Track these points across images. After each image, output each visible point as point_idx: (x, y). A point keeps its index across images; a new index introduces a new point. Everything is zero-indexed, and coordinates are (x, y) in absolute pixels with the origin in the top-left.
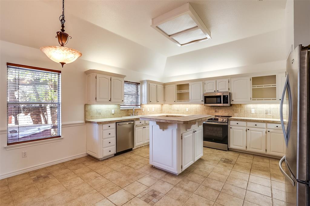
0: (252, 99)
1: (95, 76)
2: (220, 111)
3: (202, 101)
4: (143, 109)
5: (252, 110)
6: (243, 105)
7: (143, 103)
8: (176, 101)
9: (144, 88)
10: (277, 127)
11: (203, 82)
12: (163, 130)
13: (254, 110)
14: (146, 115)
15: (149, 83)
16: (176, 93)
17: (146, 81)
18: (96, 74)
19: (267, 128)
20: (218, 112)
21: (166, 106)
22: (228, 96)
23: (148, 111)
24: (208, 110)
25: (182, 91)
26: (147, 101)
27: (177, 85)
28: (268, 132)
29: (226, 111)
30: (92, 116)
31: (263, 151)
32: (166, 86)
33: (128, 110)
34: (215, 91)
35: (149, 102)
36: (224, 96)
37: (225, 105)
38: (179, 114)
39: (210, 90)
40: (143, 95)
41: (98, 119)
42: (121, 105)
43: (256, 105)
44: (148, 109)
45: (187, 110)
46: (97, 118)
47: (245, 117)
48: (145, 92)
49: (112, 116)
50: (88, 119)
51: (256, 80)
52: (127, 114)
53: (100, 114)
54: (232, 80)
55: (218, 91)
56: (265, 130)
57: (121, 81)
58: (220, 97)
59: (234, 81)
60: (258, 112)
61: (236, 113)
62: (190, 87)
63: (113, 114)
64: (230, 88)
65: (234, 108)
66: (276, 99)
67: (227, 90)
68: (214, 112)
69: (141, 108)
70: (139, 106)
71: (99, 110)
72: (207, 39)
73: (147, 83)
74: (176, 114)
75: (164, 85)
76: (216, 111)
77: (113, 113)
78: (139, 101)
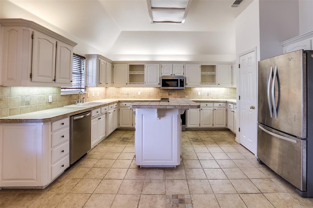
0: (201, 83)
1: (31, 34)
2: (173, 95)
3: (159, 84)
4: (88, 93)
5: (199, 92)
6: (192, 89)
7: (88, 86)
8: (129, 83)
9: (92, 65)
10: (220, 105)
11: (160, 65)
12: (160, 119)
13: (200, 92)
14: (91, 101)
15: (99, 59)
16: (129, 75)
17: (96, 55)
18: (33, 30)
19: (214, 106)
20: (171, 95)
21: (112, 90)
22: (183, 80)
23: (93, 96)
24: (162, 93)
25: (136, 73)
26: (97, 83)
27: (129, 65)
28: (214, 110)
29: (178, 94)
30: (13, 109)
31: (210, 126)
32: (115, 65)
33: (71, 95)
34: (171, 75)
35: (99, 83)
36: (180, 80)
37: (181, 88)
38: (129, 98)
39: (168, 73)
40: (90, 74)
41: (24, 113)
42: (62, 88)
43: (201, 88)
44: (93, 93)
45: (139, 94)
46: (22, 111)
47: (193, 99)
48: (93, 70)
49: (49, 106)
50: (4, 116)
51: (204, 68)
52: (70, 102)
53: (28, 103)
54: (186, 65)
55: (174, 75)
56: (212, 108)
57: (70, 51)
58: (177, 80)
59: (188, 67)
60: (203, 94)
61: (187, 95)
62: (145, 69)
63: (50, 103)
64: (184, 73)
65: (185, 91)
66: (216, 84)
67: (182, 75)
68: (168, 95)
69: (86, 92)
70: (83, 90)
71: (26, 96)
72: (180, 24)
73: (98, 59)
74: (126, 98)
75: (113, 64)
76: (170, 94)
77: (50, 100)
78: (83, 82)
